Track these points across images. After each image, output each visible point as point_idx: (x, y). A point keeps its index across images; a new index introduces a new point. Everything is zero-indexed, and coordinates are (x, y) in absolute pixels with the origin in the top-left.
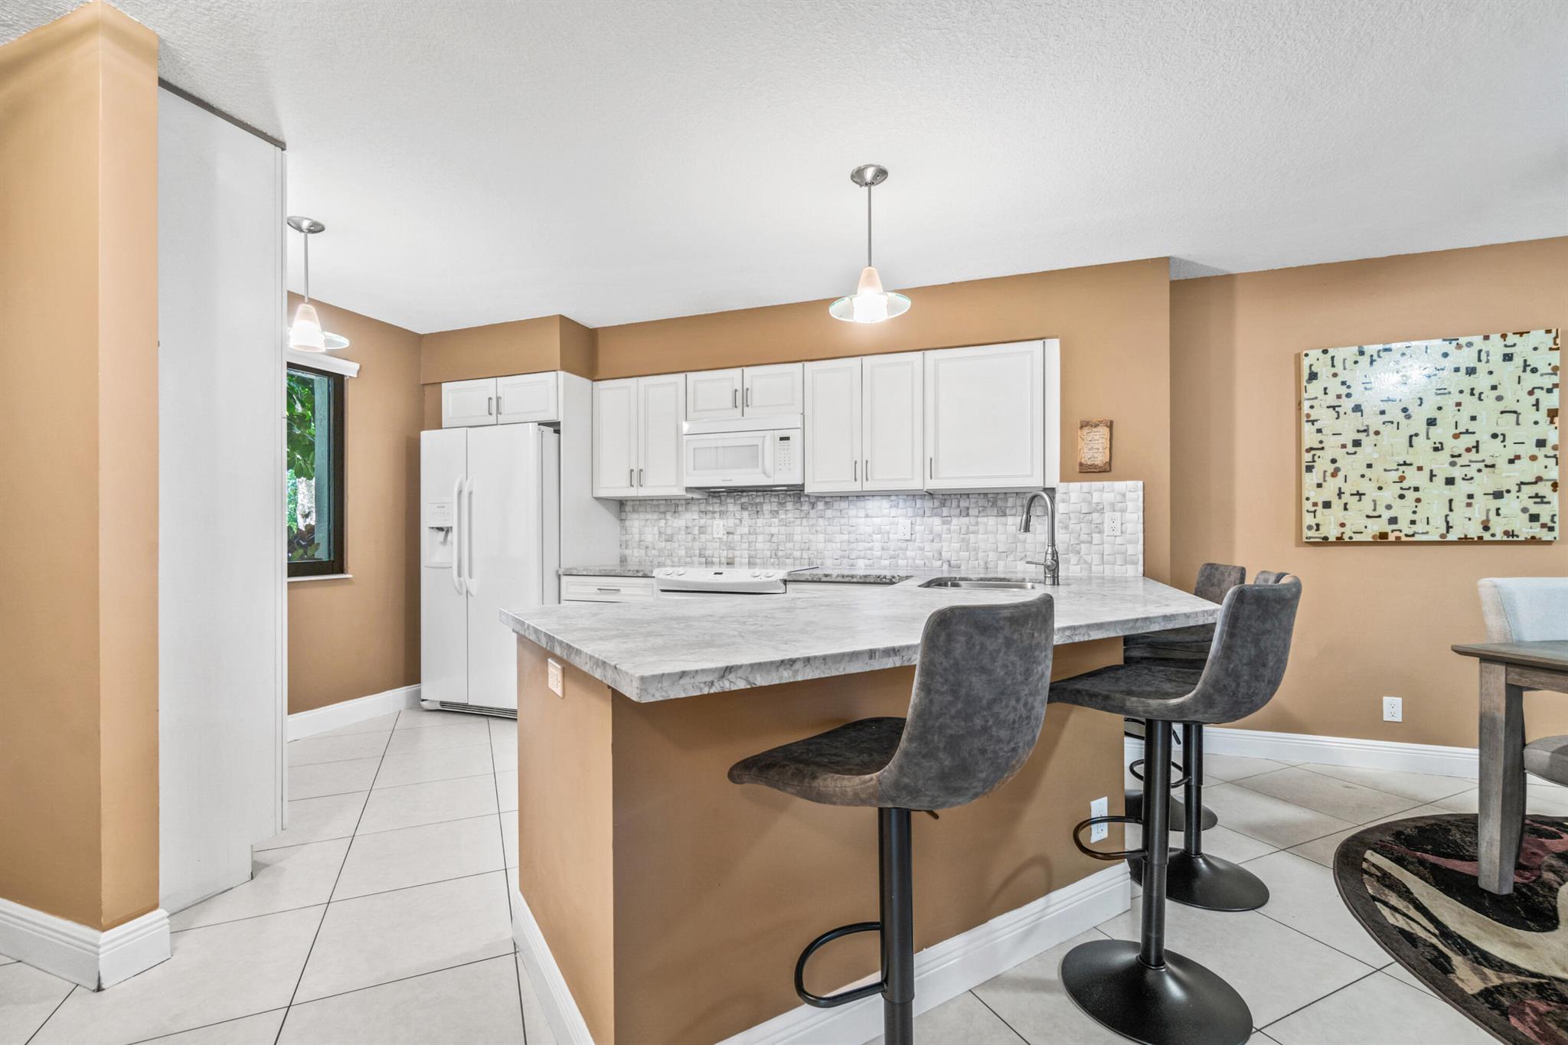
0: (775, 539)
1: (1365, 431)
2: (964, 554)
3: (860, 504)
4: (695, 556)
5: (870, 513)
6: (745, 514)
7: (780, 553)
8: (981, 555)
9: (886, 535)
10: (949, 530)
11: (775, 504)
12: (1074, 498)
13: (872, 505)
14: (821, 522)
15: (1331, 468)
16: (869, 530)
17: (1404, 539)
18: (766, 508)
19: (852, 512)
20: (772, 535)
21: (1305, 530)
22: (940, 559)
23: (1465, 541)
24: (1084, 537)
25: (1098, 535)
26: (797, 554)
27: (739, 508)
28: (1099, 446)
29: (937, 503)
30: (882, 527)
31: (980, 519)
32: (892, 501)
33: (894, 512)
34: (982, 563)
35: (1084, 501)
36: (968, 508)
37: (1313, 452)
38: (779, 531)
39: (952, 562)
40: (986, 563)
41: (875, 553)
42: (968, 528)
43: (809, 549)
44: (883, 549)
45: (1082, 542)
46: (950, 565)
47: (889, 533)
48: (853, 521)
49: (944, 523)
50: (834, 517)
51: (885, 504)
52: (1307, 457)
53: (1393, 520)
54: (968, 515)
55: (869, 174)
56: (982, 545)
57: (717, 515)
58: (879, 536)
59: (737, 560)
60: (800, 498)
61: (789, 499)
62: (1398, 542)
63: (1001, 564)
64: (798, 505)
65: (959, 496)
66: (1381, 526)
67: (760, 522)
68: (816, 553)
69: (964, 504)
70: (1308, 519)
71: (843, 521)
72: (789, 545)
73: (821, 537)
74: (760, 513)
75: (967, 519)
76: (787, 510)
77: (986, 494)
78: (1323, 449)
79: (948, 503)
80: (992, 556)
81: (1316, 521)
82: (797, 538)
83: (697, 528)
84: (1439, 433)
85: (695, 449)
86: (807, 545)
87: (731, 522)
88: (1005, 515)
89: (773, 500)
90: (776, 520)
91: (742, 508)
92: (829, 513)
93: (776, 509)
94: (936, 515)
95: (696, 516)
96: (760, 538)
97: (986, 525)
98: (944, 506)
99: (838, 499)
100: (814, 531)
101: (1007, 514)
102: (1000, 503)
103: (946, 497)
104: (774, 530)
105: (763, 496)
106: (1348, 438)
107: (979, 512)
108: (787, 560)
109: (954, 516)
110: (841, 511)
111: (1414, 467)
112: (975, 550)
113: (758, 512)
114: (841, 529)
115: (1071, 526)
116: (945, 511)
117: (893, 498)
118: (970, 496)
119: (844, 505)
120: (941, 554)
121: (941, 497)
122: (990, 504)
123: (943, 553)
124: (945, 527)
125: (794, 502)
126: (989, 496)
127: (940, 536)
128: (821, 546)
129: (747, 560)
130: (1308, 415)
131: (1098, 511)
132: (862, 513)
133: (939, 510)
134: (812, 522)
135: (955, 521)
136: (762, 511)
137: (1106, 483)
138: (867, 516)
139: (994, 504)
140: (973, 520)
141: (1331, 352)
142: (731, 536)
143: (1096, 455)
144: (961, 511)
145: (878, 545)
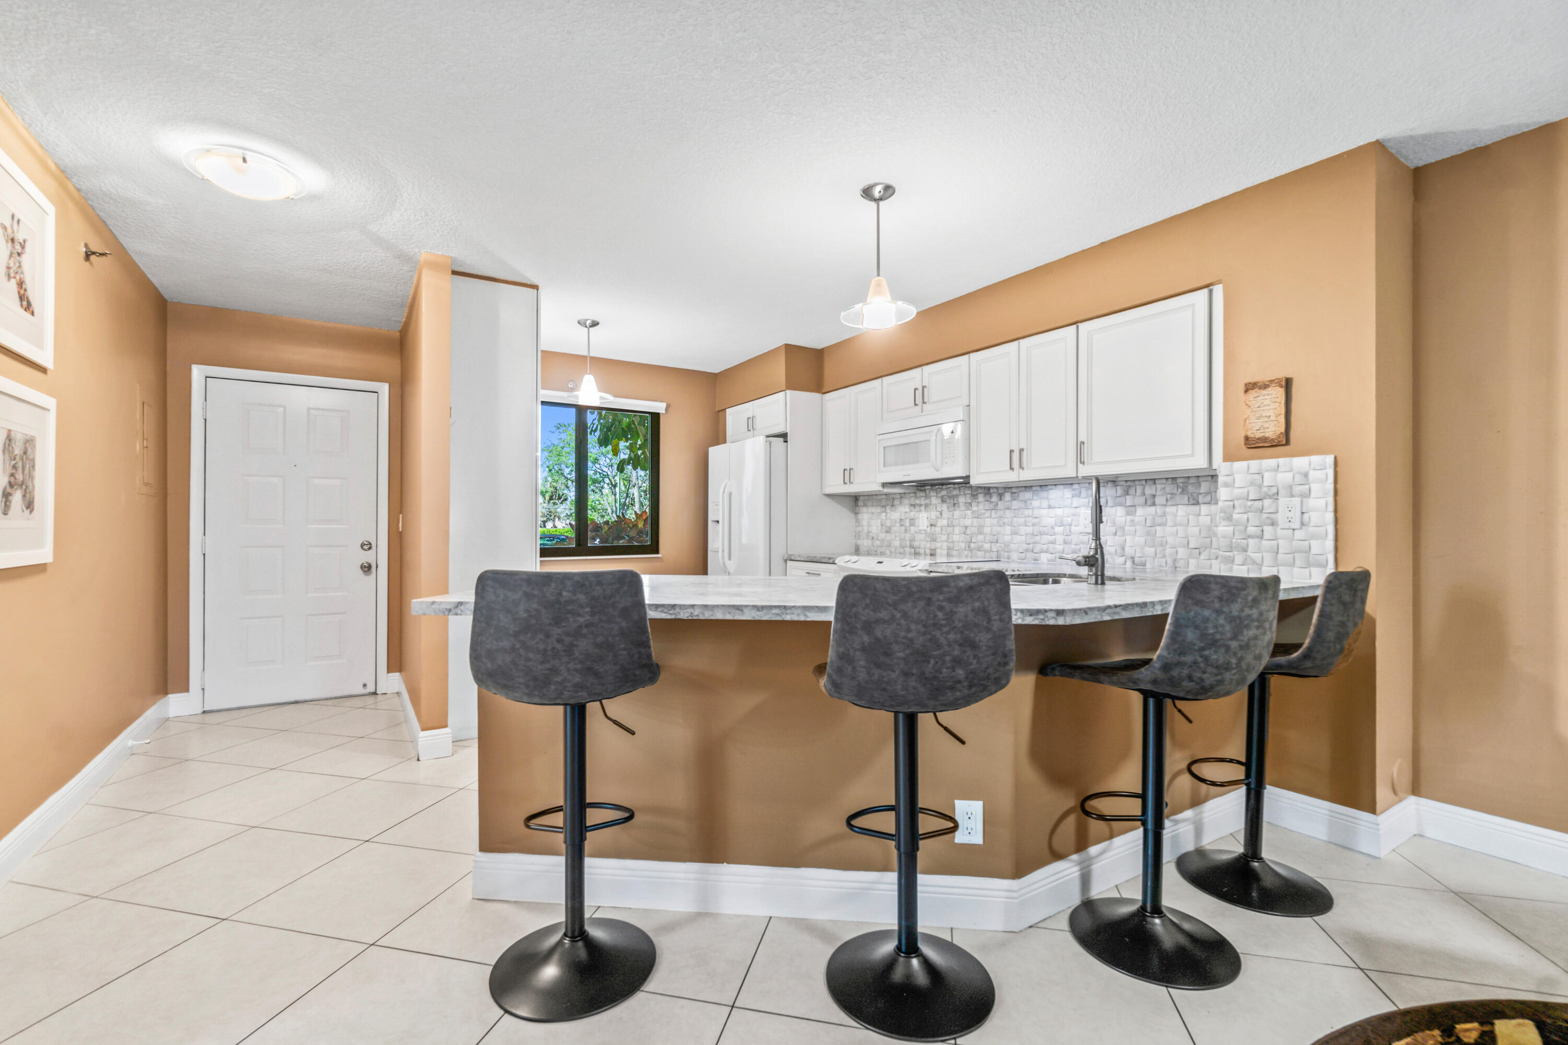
0: (968, 532)
2: (1150, 551)
3: (1044, 494)
4: (907, 547)
5: (1053, 503)
6: (945, 507)
7: (972, 545)
8: (1168, 551)
9: (1068, 528)
10: (1132, 521)
11: (968, 496)
12: (1240, 480)
13: (1055, 494)
14: (1008, 513)
16: (1051, 521)
18: (962, 500)
19: (1036, 503)
20: (966, 528)
22: (1123, 556)
25: (1271, 528)
27: (939, 501)
28: (1271, 413)
29: (1120, 490)
30: (1064, 518)
31: (1168, 509)
32: (1074, 490)
33: (1076, 501)
34: (1170, 561)
35: (1252, 484)
36: (1154, 496)
38: (972, 524)
39: (1136, 559)
40: (1175, 560)
41: (1057, 546)
42: (1154, 519)
43: (997, 542)
44: (1065, 542)
45: (1249, 537)
46: (1133, 562)
47: (1070, 525)
48: (1037, 512)
49: (1128, 514)
50: (1019, 509)
51: (1067, 493)
54: (1154, 504)
55: (877, 192)
56: (1170, 540)
57: (923, 508)
58: (1062, 528)
59: (938, 551)
63: (1192, 562)
64: (988, 496)
65: (1144, 482)
67: (957, 513)
68: (1003, 546)
69: (1149, 490)
71: (1027, 512)
72: (980, 537)
73: (1008, 529)
74: (956, 505)
75: (1152, 509)
76: (979, 502)
77: (1174, 479)
79: (1132, 491)
80: (1182, 553)
82: (987, 530)
83: (908, 521)
85: (884, 447)
86: (996, 537)
87: (934, 514)
88: (1197, 503)
89: (966, 492)
90: (969, 512)
91: (942, 501)
92: (1015, 504)
93: (969, 501)
94: (1120, 505)
95: (907, 510)
96: (957, 530)
97: (1175, 515)
98: (1128, 494)
99: (1023, 489)
100: (1001, 523)
101: (1200, 501)
102: (1191, 489)
103: (1129, 483)
104: (968, 522)
105: (959, 488)
107: (1167, 500)
109: (1139, 505)
110: (1025, 502)
112: (1161, 545)
113: (955, 504)
114: (1025, 521)
116: (1129, 500)
117: (1076, 486)
118: (1157, 482)
119: (1027, 495)
120: (1123, 549)
121: (1124, 483)
122: (1180, 490)
123: (1127, 549)
124: (1129, 518)
125: (985, 493)
126: (1179, 481)
127: (1123, 528)
128: (1007, 538)
129: (946, 551)
131: (1270, 497)
132: (1045, 504)
133: (1122, 500)
134: (1000, 513)
135: (1140, 511)
136: (958, 503)
137: (1282, 461)
138: (1050, 507)
139: (1184, 491)
140: (1159, 510)
142: (933, 528)
143: (1266, 425)
144: (1146, 500)
145: (1060, 539)
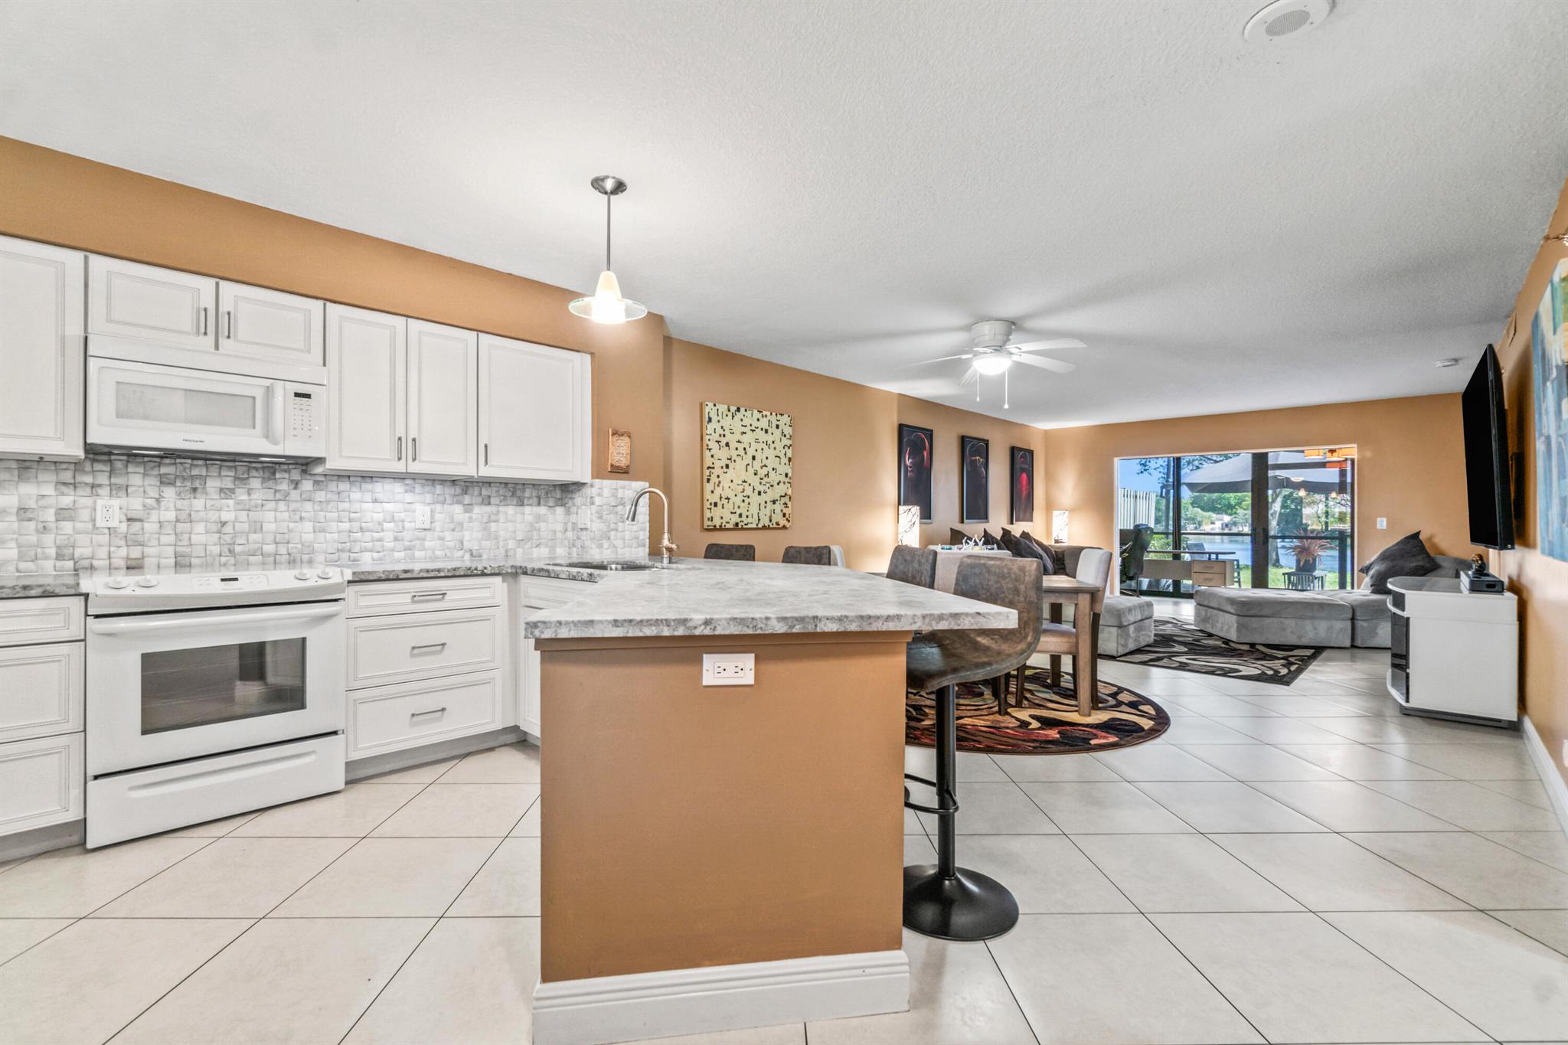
0: (228, 529)
1: (730, 459)
2: (486, 544)
3: (367, 486)
4: (46, 558)
5: (380, 496)
6: (169, 492)
7: (238, 549)
8: (501, 543)
9: (400, 524)
10: (471, 518)
11: (229, 479)
12: (606, 492)
13: (381, 488)
14: (308, 506)
15: (717, 480)
16: (379, 517)
17: (745, 527)
18: (213, 484)
19: (356, 495)
20: (224, 524)
21: (706, 520)
22: (462, 549)
23: (764, 528)
24: (613, 526)
26: (269, 548)
27: (155, 481)
28: (624, 452)
29: (458, 490)
30: (395, 514)
31: (501, 509)
32: (407, 485)
33: (409, 497)
34: (502, 551)
36: (489, 497)
37: (710, 470)
38: (236, 517)
39: (474, 552)
40: (507, 551)
41: (385, 544)
42: (490, 517)
43: (288, 543)
44: (396, 539)
46: (472, 555)
47: (403, 521)
48: (356, 506)
49: (466, 511)
50: (328, 502)
51: (398, 487)
52: (707, 472)
53: (740, 515)
54: (489, 504)
55: (609, 185)
56: (502, 533)
57: (104, 491)
58: (392, 525)
59: (149, 562)
60: (274, 473)
61: (254, 473)
62: (742, 529)
63: (519, 551)
64: (271, 483)
65: (481, 484)
66: (735, 519)
67: (199, 503)
68: (299, 546)
69: (485, 492)
70: (708, 514)
71: (341, 506)
73: (308, 526)
74: (199, 490)
75: (488, 509)
76: (250, 489)
77: (506, 484)
78: (713, 468)
79: (470, 491)
80: (511, 544)
81: (712, 515)
82: (269, 527)
83: (52, 511)
84: (757, 464)
86: (286, 536)
87: (135, 504)
88: (522, 505)
89: (224, 473)
90: (231, 502)
91: (161, 482)
92: (320, 496)
93: (231, 486)
94: (458, 502)
95: (49, 490)
96: (200, 528)
97: (506, 513)
98: (466, 494)
99: (335, 478)
100: (297, 517)
101: (525, 503)
102: (519, 493)
103: (468, 484)
104: (226, 516)
105: (206, 465)
106: (723, 463)
107: (501, 501)
108: (250, 557)
109: (476, 504)
110: (339, 493)
111: (747, 484)
112: (496, 539)
113: (195, 490)
114: (339, 516)
115: (605, 517)
116: (467, 499)
117: (408, 482)
118: (492, 485)
119: (344, 486)
120: (462, 543)
121: (463, 483)
122: (511, 493)
123: (465, 543)
124: (467, 515)
125: (264, 478)
126: (509, 486)
127: (461, 524)
128: (308, 537)
129: (173, 560)
130: (707, 445)
131: (622, 504)
132: (368, 497)
133: (460, 498)
134: (293, 506)
135: (477, 509)
136: (204, 488)
137: (627, 482)
138: (375, 501)
139: (513, 494)
140: (493, 509)
141: (718, 406)
142: (137, 526)
143: (622, 459)
144: (483, 499)
145: (389, 536)
